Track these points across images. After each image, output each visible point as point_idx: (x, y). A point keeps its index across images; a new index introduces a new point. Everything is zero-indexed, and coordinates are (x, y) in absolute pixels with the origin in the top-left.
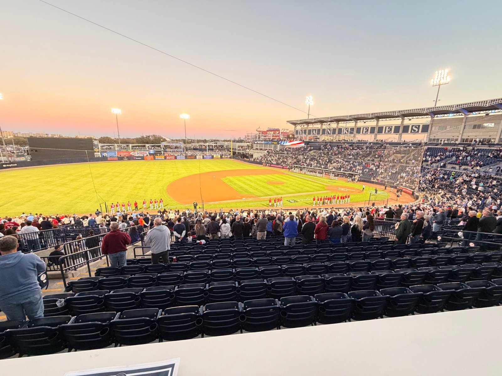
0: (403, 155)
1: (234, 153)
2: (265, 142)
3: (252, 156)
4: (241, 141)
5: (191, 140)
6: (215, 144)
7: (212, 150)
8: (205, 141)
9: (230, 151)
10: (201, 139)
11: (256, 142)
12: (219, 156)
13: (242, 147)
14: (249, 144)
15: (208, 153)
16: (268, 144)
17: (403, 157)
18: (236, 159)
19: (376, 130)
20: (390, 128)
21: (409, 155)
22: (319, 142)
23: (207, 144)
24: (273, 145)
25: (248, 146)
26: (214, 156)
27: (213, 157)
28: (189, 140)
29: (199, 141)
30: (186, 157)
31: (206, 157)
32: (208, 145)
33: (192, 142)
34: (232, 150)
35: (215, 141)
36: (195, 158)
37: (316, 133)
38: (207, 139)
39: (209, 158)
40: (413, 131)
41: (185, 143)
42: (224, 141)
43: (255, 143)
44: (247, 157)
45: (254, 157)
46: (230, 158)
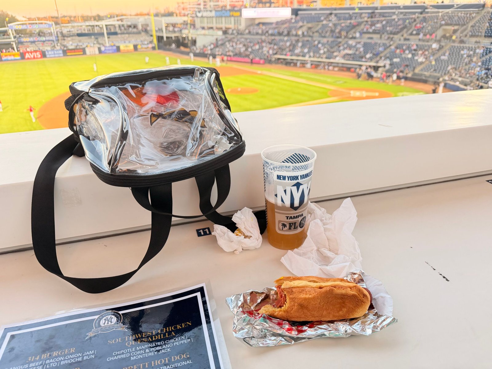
0: (456, 27)
1: (160, 39)
2: (218, 14)
3: (194, 42)
4: (170, 14)
5: (70, 17)
6: (120, 23)
7: (115, 34)
8: (99, 18)
9: (152, 36)
11: (199, 15)
12: (132, 47)
13: (174, 25)
14: (185, 18)
15: (107, 42)
16: (222, 17)
17: (455, 31)
18: (165, 50)
21: (465, 27)
23: (103, 23)
24: (232, 19)
25: (185, 23)
26: (122, 48)
27: (118, 49)
28: (64, 17)
29: (85, 19)
30: (66, 52)
31: (105, 50)
32: (106, 25)
33: (71, 20)
34: (154, 33)
35: (120, 16)
36: (84, 51)
38: (102, 14)
39: (110, 52)
41: (57, 24)
42: (137, 15)
43: (197, 16)
44: (186, 46)
45: (199, 44)
46: (154, 48)
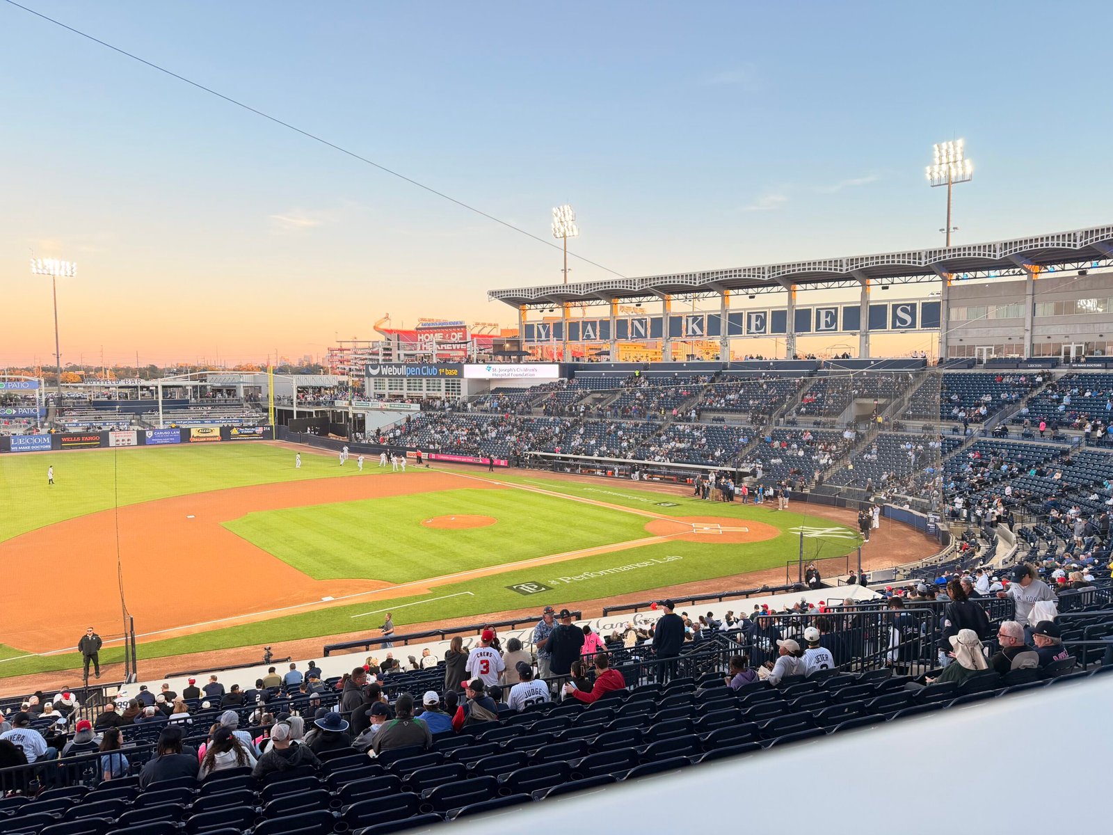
1: (283, 416)
2: (412, 370)
3: (360, 424)
4: (313, 370)
5: (87, 370)
6: (197, 383)
7: (184, 404)
8: (153, 372)
9: (266, 410)
10: (134, 366)
11: (374, 372)
12: (217, 432)
13: (318, 390)
14: (344, 378)
15: (161, 421)
18: (291, 439)
19: (788, 322)
20: (832, 313)
22: (607, 367)
23: (160, 382)
24: (443, 381)
25: (343, 387)
26: (194, 433)
27: (185, 436)
28: (75, 368)
29: (120, 373)
30: (60, 441)
31: (154, 437)
32: (164, 387)
33: (88, 374)
34: (271, 406)
35: (200, 373)
36: (103, 441)
37: (595, 335)
38: (160, 366)
39: (166, 441)
40: (898, 323)
41: (52, 382)
42: (238, 369)
43: (369, 375)
44: (340, 431)
45: (370, 427)
46: (267, 435)
